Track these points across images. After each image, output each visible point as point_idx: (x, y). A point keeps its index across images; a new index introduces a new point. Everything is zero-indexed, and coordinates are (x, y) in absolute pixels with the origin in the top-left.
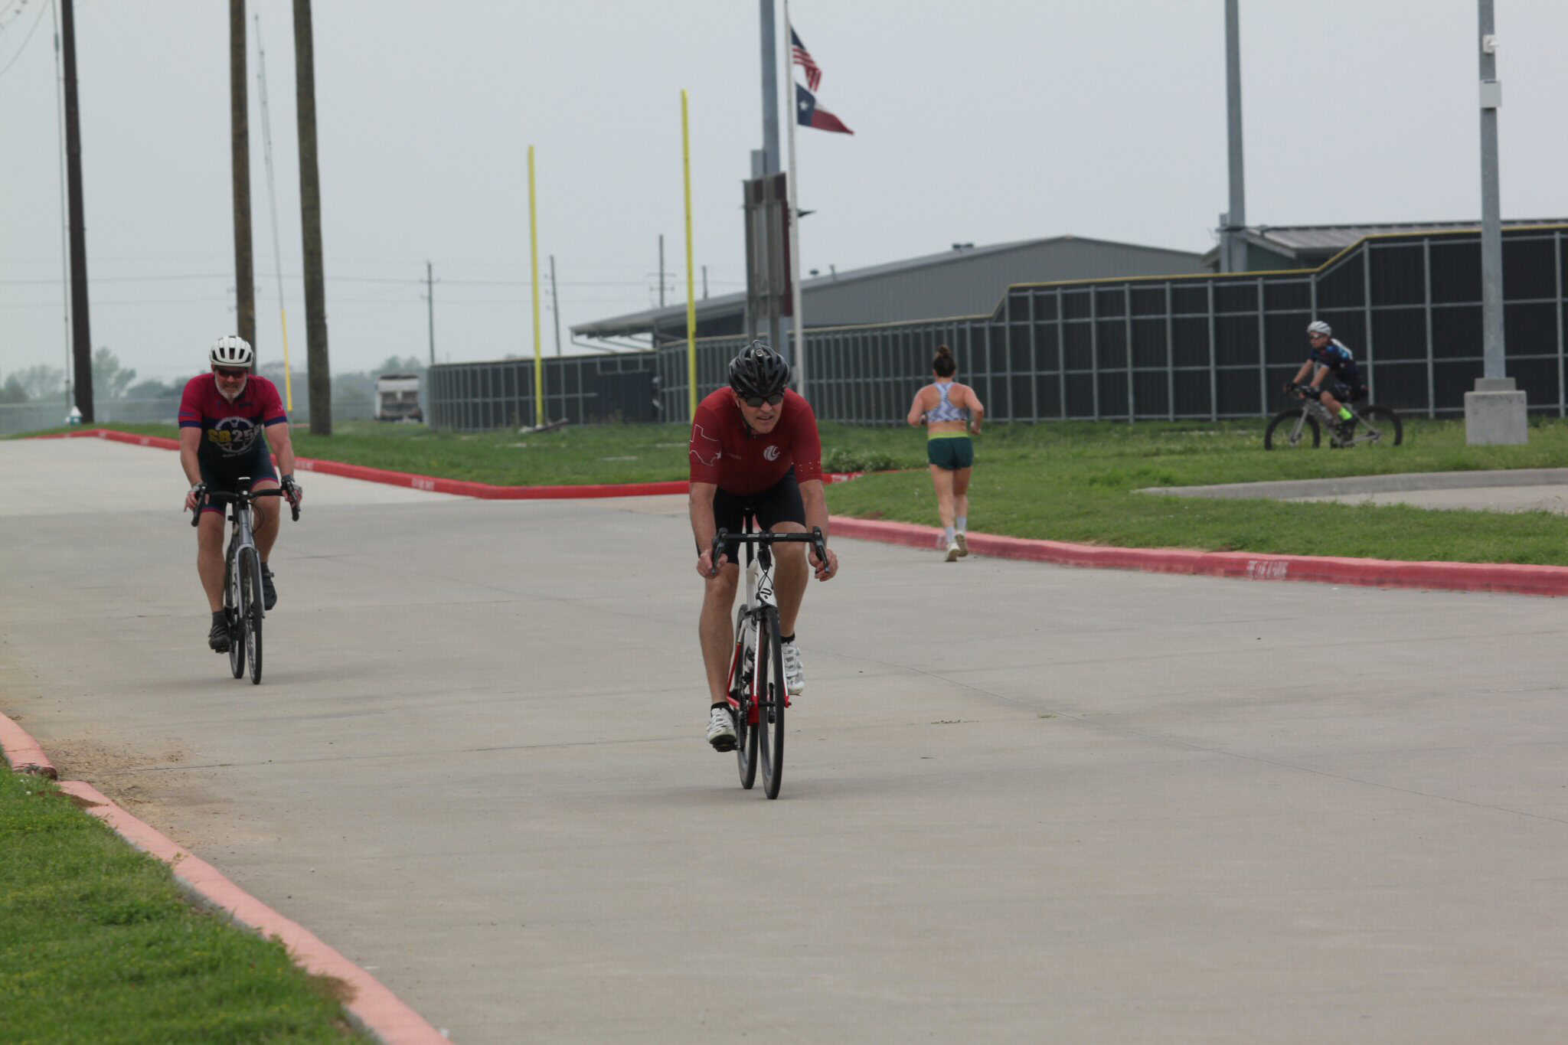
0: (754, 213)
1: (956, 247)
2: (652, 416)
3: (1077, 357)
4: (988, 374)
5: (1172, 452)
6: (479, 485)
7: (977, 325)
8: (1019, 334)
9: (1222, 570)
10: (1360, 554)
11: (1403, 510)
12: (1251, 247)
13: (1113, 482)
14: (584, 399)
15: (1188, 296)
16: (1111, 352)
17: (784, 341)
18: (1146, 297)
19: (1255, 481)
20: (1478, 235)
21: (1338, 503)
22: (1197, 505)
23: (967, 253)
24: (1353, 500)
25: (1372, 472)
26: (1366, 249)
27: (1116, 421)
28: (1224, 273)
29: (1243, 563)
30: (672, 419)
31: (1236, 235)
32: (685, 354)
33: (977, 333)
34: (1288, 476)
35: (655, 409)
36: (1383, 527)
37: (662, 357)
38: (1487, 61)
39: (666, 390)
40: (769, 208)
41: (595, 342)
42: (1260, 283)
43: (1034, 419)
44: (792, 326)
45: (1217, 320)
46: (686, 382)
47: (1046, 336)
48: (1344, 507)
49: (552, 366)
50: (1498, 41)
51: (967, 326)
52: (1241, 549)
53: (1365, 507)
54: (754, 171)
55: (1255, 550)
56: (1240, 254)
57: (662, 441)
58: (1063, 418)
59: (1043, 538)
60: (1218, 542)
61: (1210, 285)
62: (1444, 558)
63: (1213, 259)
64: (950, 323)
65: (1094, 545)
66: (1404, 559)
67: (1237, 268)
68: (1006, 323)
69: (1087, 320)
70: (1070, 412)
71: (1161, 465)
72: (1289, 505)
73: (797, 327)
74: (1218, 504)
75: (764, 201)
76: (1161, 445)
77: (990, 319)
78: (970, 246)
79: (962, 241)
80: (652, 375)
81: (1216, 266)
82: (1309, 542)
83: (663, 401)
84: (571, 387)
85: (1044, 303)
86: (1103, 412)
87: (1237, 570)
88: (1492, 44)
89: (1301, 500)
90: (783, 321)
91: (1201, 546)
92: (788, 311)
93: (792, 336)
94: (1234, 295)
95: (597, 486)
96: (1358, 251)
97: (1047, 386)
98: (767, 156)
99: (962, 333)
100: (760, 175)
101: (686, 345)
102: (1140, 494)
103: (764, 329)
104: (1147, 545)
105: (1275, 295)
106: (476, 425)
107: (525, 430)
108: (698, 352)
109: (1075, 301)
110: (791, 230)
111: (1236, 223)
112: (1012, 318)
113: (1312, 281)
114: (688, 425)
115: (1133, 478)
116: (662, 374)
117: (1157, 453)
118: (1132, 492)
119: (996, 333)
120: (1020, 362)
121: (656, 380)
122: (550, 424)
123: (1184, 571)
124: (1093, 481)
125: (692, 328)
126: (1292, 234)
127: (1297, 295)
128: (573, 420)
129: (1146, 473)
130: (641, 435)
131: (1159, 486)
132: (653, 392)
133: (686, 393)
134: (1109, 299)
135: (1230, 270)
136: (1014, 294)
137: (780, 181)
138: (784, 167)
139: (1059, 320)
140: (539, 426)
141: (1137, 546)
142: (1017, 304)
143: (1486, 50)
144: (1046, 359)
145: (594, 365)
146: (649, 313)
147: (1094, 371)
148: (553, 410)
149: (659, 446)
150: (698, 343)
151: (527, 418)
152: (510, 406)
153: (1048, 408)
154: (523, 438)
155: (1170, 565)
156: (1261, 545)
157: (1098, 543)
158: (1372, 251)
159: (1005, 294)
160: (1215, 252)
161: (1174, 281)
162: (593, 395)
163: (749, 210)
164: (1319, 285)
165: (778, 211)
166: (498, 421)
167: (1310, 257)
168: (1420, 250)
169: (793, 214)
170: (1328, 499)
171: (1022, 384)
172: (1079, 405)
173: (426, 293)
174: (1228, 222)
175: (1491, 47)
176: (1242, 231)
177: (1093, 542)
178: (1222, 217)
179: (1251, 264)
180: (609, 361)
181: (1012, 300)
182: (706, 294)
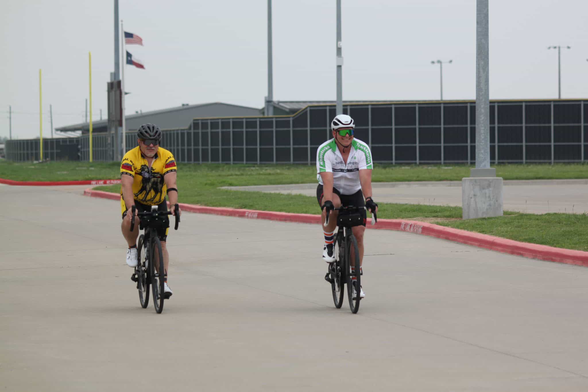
0: (111, 94)
1: (183, 105)
2: (77, 158)
3: (214, 142)
4: (186, 147)
5: (236, 175)
6: (10, 181)
7: (182, 131)
8: (196, 135)
9: (237, 215)
10: (281, 210)
11: (300, 196)
12: (275, 108)
13: (212, 184)
14: (57, 153)
15: (251, 123)
16: (226, 141)
17: (119, 135)
18: (237, 123)
19: (260, 185)
20: (335, 106)
21: (281, 193)
22: (236, 192)
23: (185, 107)
24: (285, 192)
25: (297, 183)
26: (308, 109)
27: (227, 164)
28: (266, 116)
29: (244, 212)
30: (84, 159)
31: (270, 104)
32: (89, 138)
33: (183, 134)
34: (271, 183)
35: (79, 156)
36: (290, 202)
37: (81, 140)
38: (339, 50)
39: (83, 150)
40: (115, 91)
41: (63, 133)
42: (274, 120)
43: (201, 162)
44: (122, 130)
45: (260, 132)
46: (89, 147)
47: (205, 135)
48: (282, 195)
49: (46, 141)
50: (342, 44)
51: (180, 132)
52: (244, 208)
53: (289, 195)
54: (111, 79)
55: (249, 208)
56: (271, 109)
57: (79, 167)
58: (210, 162)
59: (184, 203)
60: (237, 206)
61: (258, 120)
62: (306, 212)
63: (262, 111)
64: (174, 130)
65: (199, 206)
66: (294, 213)
67: (270, 114)
68: (192, 131)
69: (217, 130)
70: (212, 160)
71: (229, 179)
72: (265, 194)
73: (124, 130)
74: (242, 193)
75: (114, 89)
76: (233, 173)
77: (187, 130)
78: (187, 105)
79: (185, 103)
80: (78, 145)
81: (263, 113)
82: (266, 206)
83: (81, 154)
84: (52, 148)
85: (204, 125)
86: (223, 160)
87: (242, 215)
88: (341, 45)
89: (268, 192)
90: (119, 128)
91: (232, 207)
92: (121, 125)
93: (122, 133)
94: (266, 123)
95: (48, 182)
96: (306, 110)
97: (205, 152)
98: (116, 74)
99: (178, 134)
100: (113, 80)
101: (89, 136)
102: (220, 189)
103: (113, 132)
104: (216, 206)
105: (279, 124)
106: (20, 160)
107: (35, 162)
108: (93, 138)
109: (214, 124)
110: (123, 99)
111: (270, 100)
112: (194, 129)
113: (291, 119)
114: (89, 162)
115: (220, 183)
116: (81, 145)
117: (232, 175)
118: (218, 188)
119: (189, 134)
120: (196, 144)
121: (80, 147)
122: (44, 160)
123: (226, 215)
124: (206, 184)
125: (91, 130)
126: (288, 104)
127: (286, 124)
128: (52, 159)
129: (224, 182)
130: (73, 164)
131: (228, 186)
132: (78, 150)
133: (89, 151)
134: (225, 124)
135: (268, 115)
136: (195, 122)
137: (119, 83)
138: (121, 78)
139: (209, 130)
140: (41, 161)
141: (213, 206)
142: (196, 124)
143: (339, 47)
144: (205, 143)
145: (59, 142)
146: (81, 124)
147: (220, 147)
148: (46, 156)
149: (77, 168)
150: (93, 135)
151: (37, 158)
152: (32, 154)
153: (205, 159)
154: (34, 165)
155: (222, 213)
156: (251, 207)
157: (201, 205)
158: (311, 110)
159: (191, 122)
160: (263, 109)
161: (246, 118)
162: (59, 151)
163: (109, 92)
164: (293, 121)
165: (118, 92)
166: (28, 159)
167: (293, 111)
168: (326, 110)
169: (123, 94)
170: (277, 192)
171: (196, 151)
172: (215, 158)
173: (9, 116)
174: (267, 99)
175: (341, 46)
176: (272, 103)
177: (199, 204)
178: (266, 98)
179: (275, 113)
180: (64, 140)
181: (194, 123)
182: (101, 119)
